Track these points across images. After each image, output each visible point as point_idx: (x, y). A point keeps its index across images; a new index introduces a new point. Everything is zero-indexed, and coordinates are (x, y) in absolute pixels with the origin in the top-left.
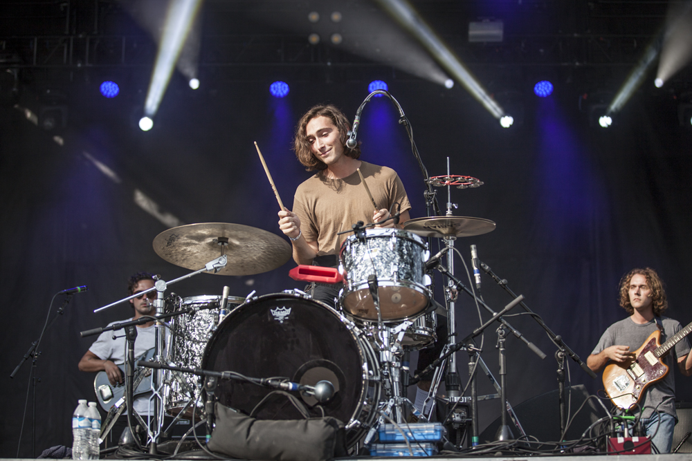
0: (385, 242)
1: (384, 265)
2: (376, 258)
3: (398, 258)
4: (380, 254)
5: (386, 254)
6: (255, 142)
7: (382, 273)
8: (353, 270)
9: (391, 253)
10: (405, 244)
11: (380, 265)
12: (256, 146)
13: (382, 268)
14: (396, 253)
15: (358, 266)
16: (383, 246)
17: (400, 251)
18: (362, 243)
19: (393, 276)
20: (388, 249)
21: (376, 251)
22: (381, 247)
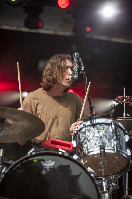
0: (107, 127)
1: (108, 140)
2: (103, 136)
3: (115, 137)
4: (105, 134)
5: (109, 134)
6: (18, 63)
7: (107, 145)
8: (88, 142)
9: (111, 134)
10: (118, 130)
11: (105, 140)
12: (18, 65)
13: (107, 142)
14: (114, 134)
15: (90, 140)
16: (106, 129)
17: (116, 133)
18: (92, 127)
19: (114, 147)
20: (109, 131)
21: (102, 132)
22: (105, 129)
